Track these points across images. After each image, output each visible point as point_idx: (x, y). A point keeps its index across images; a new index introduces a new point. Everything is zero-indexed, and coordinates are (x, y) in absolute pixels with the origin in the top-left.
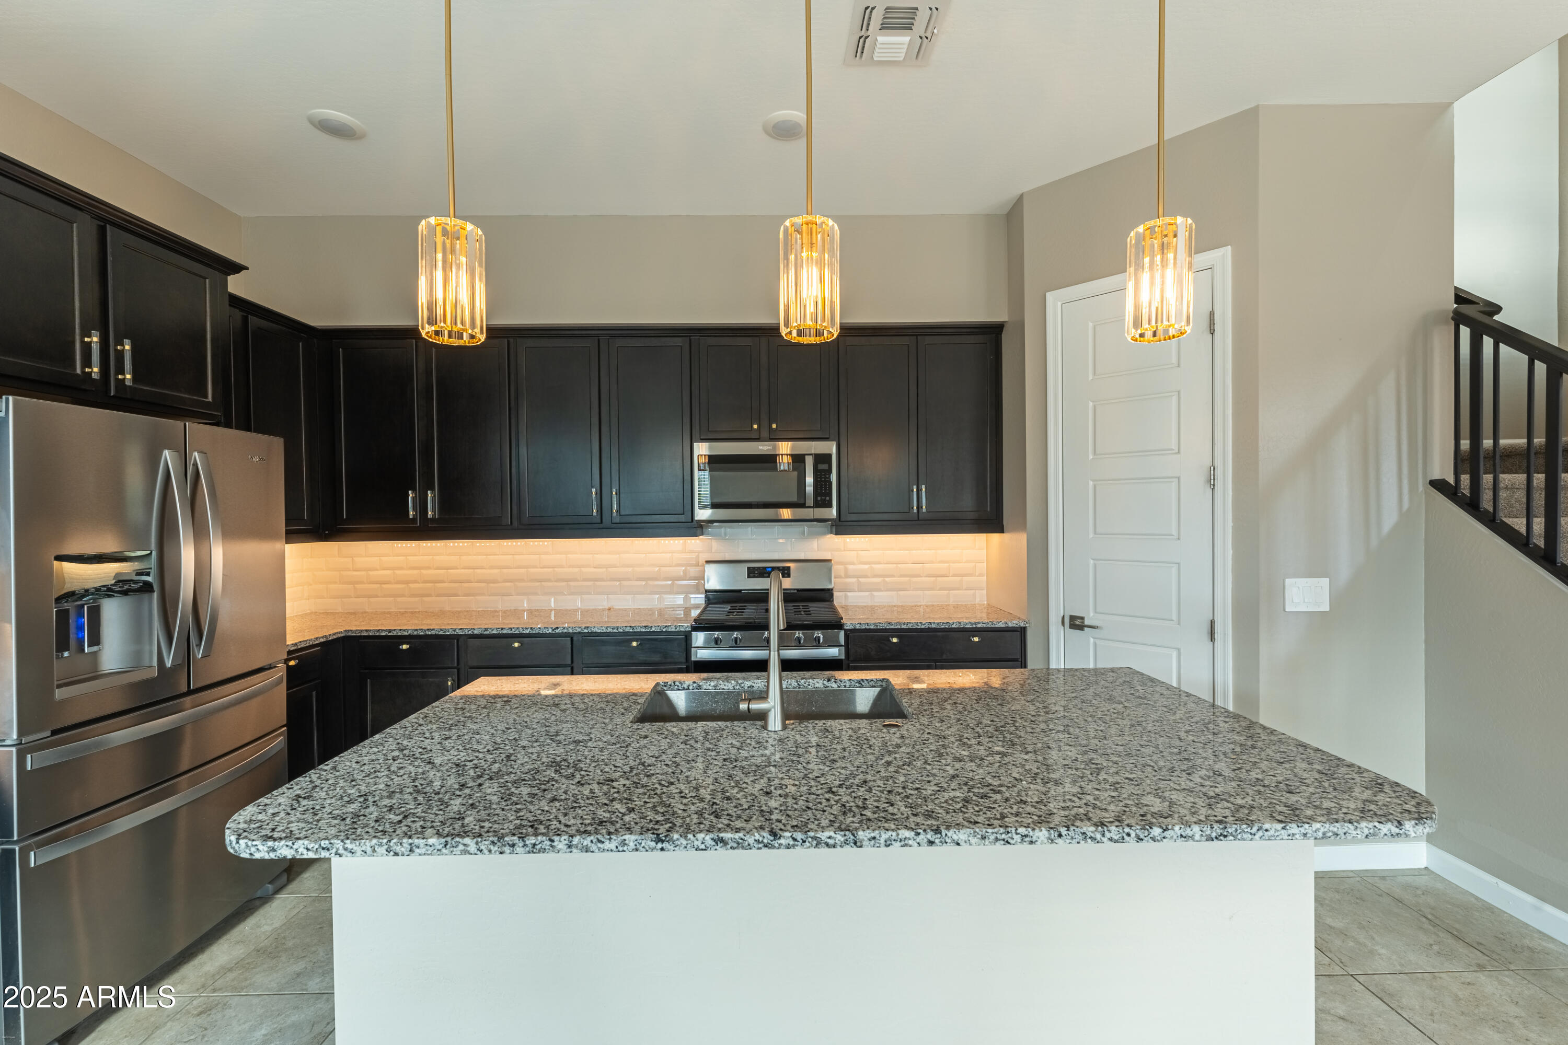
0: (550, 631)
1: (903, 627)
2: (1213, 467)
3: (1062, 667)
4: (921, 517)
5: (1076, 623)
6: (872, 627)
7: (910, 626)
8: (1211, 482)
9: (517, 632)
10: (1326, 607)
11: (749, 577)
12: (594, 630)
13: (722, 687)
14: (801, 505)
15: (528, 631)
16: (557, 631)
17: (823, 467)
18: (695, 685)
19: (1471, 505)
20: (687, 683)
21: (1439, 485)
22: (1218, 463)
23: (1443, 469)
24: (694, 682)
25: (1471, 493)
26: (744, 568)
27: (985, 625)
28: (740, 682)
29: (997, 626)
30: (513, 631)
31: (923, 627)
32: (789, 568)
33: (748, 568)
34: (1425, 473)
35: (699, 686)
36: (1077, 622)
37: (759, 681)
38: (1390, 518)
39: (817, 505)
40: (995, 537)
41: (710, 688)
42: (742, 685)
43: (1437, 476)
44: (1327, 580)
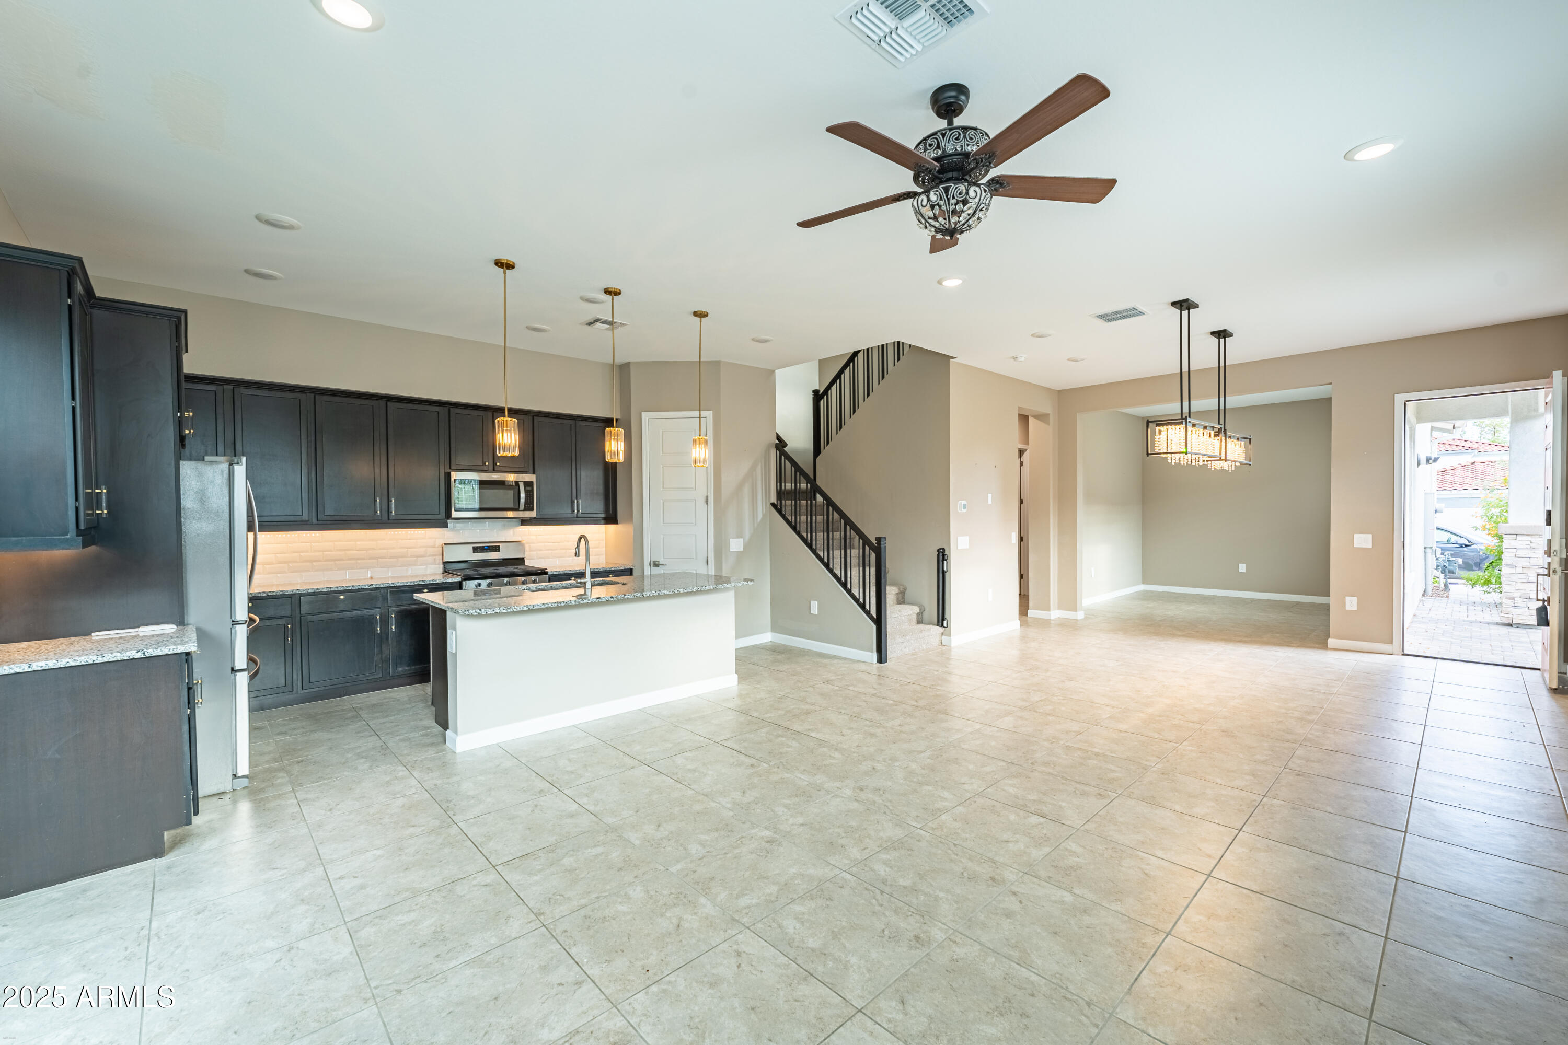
0: (367, 587)
2: (707, 496)
4: (579, 515)
5: (656, 565)
6: (562, 573)
8: (707, 502)
9: (342, 589)
10: (742, 549)
11: (474, 552)
12: (398, 585)
14: (517, 510)
15: (350, 588)
16: (372, 587)
17: (529, 488)
19: (779, 511)
21: (773, 504)
22: (709, 495)
23: (774, 499)
25: (780, 507)
26: (471, 547)
30: (339, 589)
32: (499, 546)
33: (473, 547)
34: (769, 501)
36: (657, 563)
38: (760, 516)
39: (526, 509)
40: (612, 527)
43: (772, 502)
44: (742, 539)
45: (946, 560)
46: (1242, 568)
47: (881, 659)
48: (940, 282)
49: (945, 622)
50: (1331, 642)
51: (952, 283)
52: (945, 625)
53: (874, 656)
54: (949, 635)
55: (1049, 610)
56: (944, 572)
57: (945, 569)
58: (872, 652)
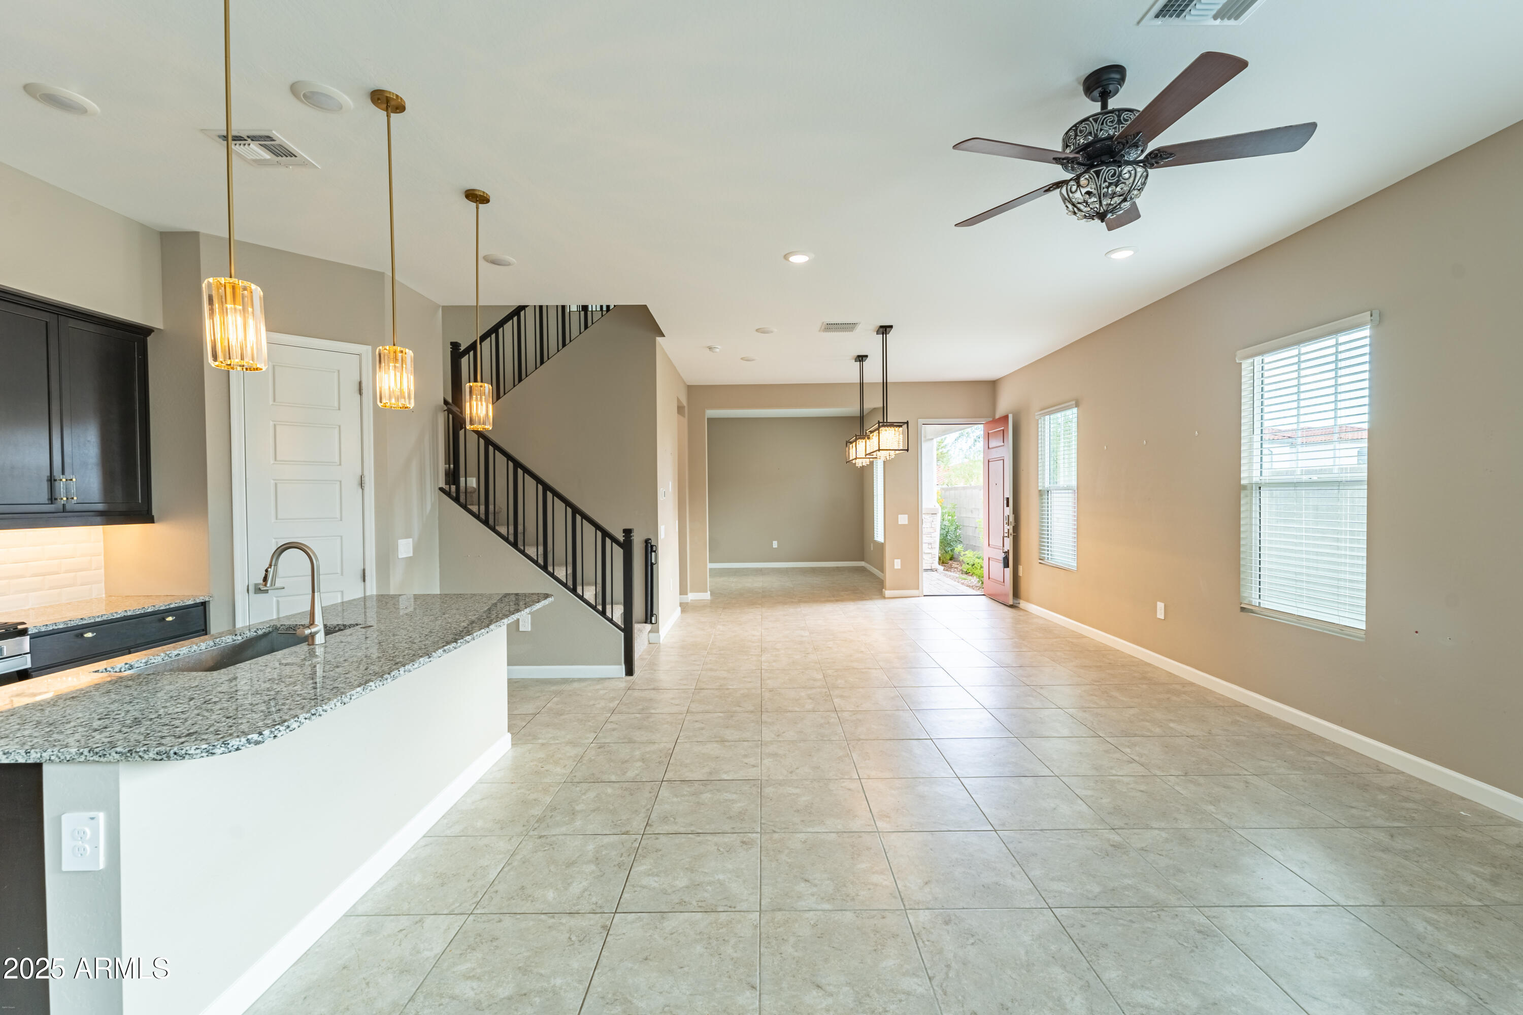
1: (97, 620)
2: (363, 474)
3: (339, 601)
5: (260, 589)
6: (61, 626)
7: (105, 618)
8: (362, 485)
10: (412, 554)
13: (152, 661)
18: (127, 666)
19: (457, 500)
20: (119, 666)
21: (441, 489)
22: (366, 472)
23: (442, 484)
24: (126, 664)
25: (456, 495)
27: (177, 605)
28: (168, 653)
29: (187, 604)
31: (119, 616)
34: (435, 484)
35: (131, 666)
37: (184, 648)
38: (429, 505)
41: (142, 665)
42: (170, 655)
43: (441, 486)
44: (411, 539)
45: (655, 552)
46: (775, 544)
47: (630, 671)
48: (786, 257)
49: (653, 619)
50: (887, 593)
51: (798, 259)
52: (653, 622)
53: (623, 668)
54: (658, 631)
55: (687, 594)
56: (652, 564)
57: (653, 561)
58: (621, 665)
